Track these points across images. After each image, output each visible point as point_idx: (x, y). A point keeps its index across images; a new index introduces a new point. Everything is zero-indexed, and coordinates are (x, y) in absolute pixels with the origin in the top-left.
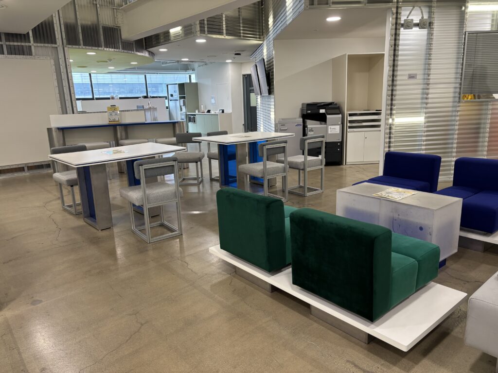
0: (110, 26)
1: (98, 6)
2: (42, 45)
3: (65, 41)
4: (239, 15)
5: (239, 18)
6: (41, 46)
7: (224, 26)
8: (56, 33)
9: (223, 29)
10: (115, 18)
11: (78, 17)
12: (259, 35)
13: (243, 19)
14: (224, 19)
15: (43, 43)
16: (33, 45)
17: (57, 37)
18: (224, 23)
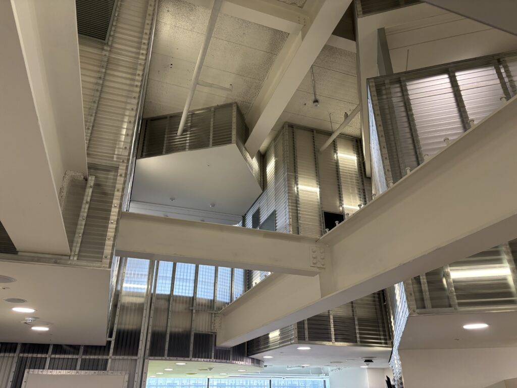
0: (204, 333)
1: (194, 311)
2: (121, 357)
3: (147, 352)
4: (353, 316)
5: (354, 319)
6: (119, 359)
7: (332, 329)
8: (140, 342)
9: (331, 334)
10: (211, 322)
11: (169, 324)
12: (385, 339)
13: (359, 320)
14: (332, 321)
15: (122, 355)
16: (111, 358)
17: (140, 347)
18: (332, 326)
